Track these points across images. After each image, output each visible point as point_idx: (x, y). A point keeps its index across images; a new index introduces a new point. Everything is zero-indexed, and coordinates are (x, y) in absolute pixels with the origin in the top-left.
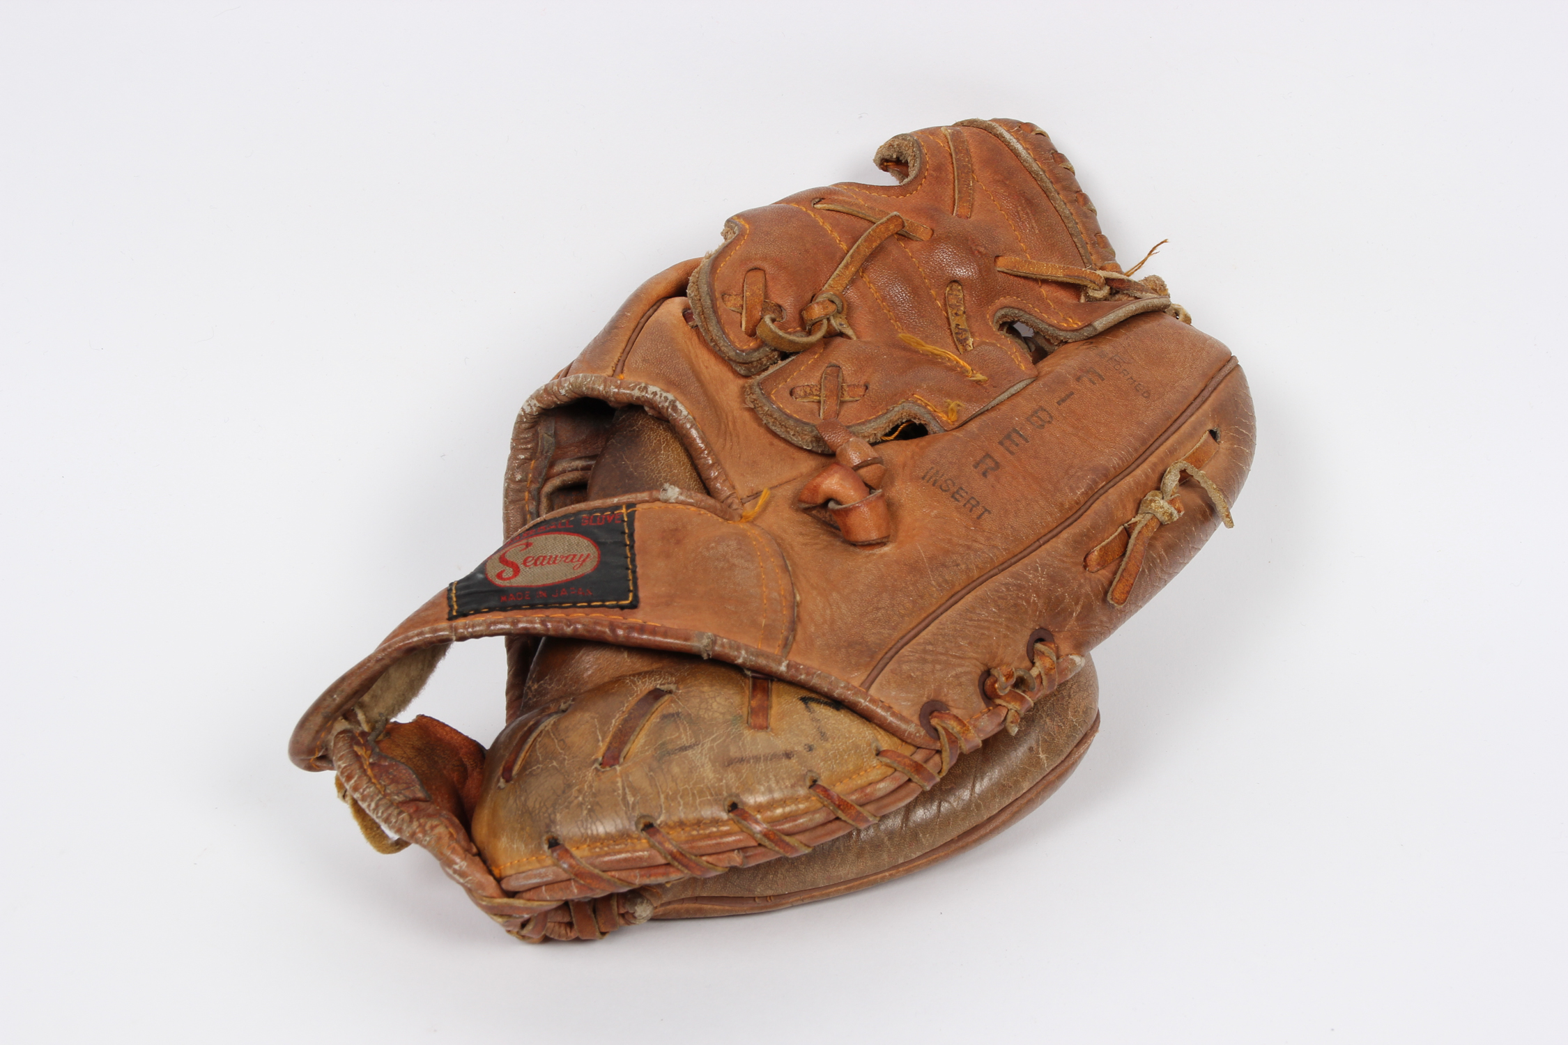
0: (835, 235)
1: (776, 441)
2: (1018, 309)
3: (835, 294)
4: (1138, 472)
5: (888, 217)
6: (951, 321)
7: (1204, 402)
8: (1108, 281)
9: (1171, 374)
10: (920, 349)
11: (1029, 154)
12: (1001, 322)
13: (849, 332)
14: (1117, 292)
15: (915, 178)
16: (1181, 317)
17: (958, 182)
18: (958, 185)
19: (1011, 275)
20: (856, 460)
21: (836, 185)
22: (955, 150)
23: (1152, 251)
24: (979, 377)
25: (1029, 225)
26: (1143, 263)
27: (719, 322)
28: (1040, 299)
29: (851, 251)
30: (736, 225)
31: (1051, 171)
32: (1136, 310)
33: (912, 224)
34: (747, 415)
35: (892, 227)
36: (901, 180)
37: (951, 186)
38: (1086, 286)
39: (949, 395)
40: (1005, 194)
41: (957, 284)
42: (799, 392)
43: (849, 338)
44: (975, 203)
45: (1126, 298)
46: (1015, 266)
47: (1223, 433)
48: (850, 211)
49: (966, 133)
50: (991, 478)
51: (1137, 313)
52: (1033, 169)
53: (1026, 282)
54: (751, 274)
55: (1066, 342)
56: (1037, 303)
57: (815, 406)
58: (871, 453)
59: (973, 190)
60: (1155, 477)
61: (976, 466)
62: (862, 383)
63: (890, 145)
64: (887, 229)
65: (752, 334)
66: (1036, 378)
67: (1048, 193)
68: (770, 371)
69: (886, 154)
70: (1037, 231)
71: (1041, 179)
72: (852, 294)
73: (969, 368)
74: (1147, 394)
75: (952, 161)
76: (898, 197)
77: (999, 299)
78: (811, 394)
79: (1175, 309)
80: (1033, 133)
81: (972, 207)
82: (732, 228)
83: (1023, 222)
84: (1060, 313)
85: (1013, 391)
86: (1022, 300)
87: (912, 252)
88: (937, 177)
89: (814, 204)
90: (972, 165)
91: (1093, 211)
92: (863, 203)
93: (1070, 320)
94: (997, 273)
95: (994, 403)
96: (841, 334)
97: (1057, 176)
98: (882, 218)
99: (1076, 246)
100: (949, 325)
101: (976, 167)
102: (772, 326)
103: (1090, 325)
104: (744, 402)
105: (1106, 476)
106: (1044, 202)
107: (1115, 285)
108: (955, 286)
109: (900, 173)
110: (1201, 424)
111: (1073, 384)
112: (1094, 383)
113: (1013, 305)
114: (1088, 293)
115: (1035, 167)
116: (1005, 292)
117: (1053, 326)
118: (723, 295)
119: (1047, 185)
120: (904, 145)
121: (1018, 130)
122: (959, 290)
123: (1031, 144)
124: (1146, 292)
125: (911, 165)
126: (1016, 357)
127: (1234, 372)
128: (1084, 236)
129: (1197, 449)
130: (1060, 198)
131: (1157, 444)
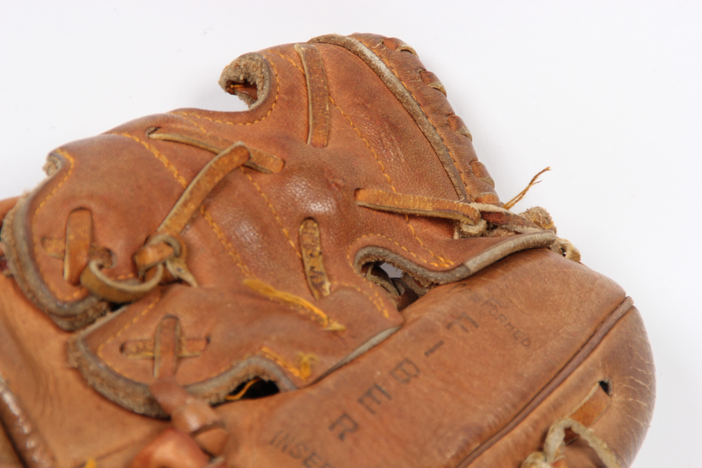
0: (173, 168)
1: (104, 405)
2: (382, 247)
3: (172, 236)
4: (518, 431)
5: (232, 147)
6: (306, 263)
7: (593, 350)
8: (484, 214)
9: (555, 319)
10: (271, 296)
11: (393, 73)
12: (363, 263)
13: (188, 278)
14: (495, 227)
15: (264, 102)
16: (568, 253)
17: (313, 106)
18: (313, 109)
19: (374, 210)
20: (194, 423)
21: (175, 111)
22: (309, 71)
23: (533, 180)
24: (336, 326)
25: (394, 153)
26: (524, 193)
27: (37, 269)
28: (408, 236)
29: (191, 187)
30: (59, 158)
31: (419, 92)
32: (514, 247)
33: (260, 154)
34: (71, 376)
35: (236, 159)
36: (250, 103)
37: (305, 111)
38: (459, 221)
39: (301, 347)
40: (366, 118)
41: (312, 222)
42: (131, 347)
43: (187, 284)
44: (333, 129)
45: (505, 233)
46: (378, 200)
47: (616, 385)
48: (189, 141)
49: (321, 50)
50: (348, 441)
51: (515, 250)
52: (398, 90)
53: (392, 217)
54: (76, 215)
55: (437, 285)
56: (404, 240)
57: (149, 363)
58: (211, 416)
59: (330, 115)
60: (537, 436)
61: (332, 427)
62: (203, 335)
63: (236, 66)
64: (231, 161)
65: (76, 282)
66: (402, 326)
67: (415, 117)
68: (99, 323)
69: (233, 75)
70: (403, 160)
71: (407, 101)
72: (192, 235)
73: (323, 315)
74: (528, 342)
75: (306, 82)
76: (245, 124)
77: (360, 237)
78: (145, 349)
79: (562, 245)
80: (398, 50)
81: (329, 134)
82: (54, 163)
83: (387, 150)
84: (430, 251)
85: (374, 340)
86: (387, 238)
87: (261, 186)
88: (288, 102)
89: (149, 134)
90: (328, 87)
91: (468, 136)
92: (205, 131)
93: (442, 259)
94: (358, 208)
95: (353, 355)
96: (180, 281)
97: (426, 97)
98: (224, 149)
99: (448, 175)
100: (304, 266)
101: (333, 89)
102: (100, 274)
103: (462, 265)
104: (67, 359)
105: (479, 436)
106: (411, 127)
107: (491, 219)
108: (310, 223)
109: (249, 96)
110: (589, 374)
111: (443, 332)
112: (467, 331)
113: (377, 243)
114: (460, 228)
115: (400, 88)
116: (369, 229)
117: (422, 267)
118: (44, 239)
119: (414, 108)
120: (252, 65)
121: (381, 47)
122: (314, 228)
123: (395, 62)
124: (528, 226)
125: (259, 88)
126: (379, 302)
127: (628, 316)
128: (457, 165)
129: (585, 404)
130: (428, 123)
131: (538, 399)
